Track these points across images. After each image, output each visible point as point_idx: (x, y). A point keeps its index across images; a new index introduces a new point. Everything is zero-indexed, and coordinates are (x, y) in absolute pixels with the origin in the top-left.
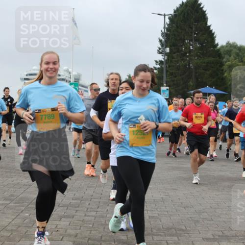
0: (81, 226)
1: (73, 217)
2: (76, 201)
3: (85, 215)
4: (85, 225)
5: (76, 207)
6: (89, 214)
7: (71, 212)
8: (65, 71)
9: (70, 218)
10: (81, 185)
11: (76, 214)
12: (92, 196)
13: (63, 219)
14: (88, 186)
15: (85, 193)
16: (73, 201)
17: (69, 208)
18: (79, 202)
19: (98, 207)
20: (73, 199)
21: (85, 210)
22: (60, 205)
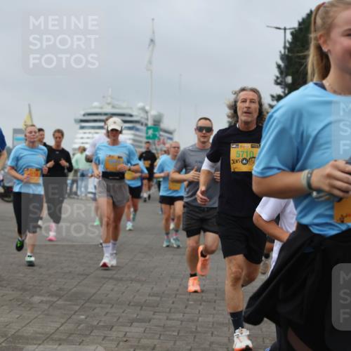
0: (161, 335)
1: (150, 321)
2: (154, 298)
3: (167, 319)
4: (167, 333)
5: (153, 307)
6: (174, 317)
7: (147, 313)
8: (139, 109)
9: (146, 322)
10: (161, 275)
11: (154, 317)
12: (177, 290)
13: (135, 324)
14: (171, 277)
15: (167, 286)
16: (150, 298)
17: (144, 308)
18: (158, 299)
19: (186, 307)
20: (149, 295)
21: (168, 310)
22: (131, 304)
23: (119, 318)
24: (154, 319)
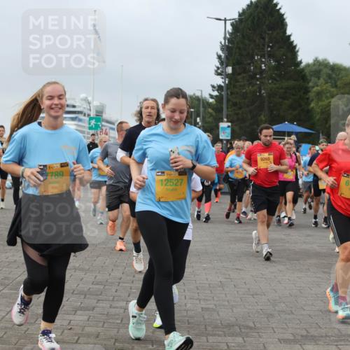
0: (104, 323)
1: (94, 308)
2: (97, 286)
3: (110, 307)
4: (110, 321)
5: (97, 295)
6: (117, 305)
7: (91, 302)
9: (89, 310)
10: (105, 263)
11: (98, 305)
12: (121, 279)
13: (79, 312)
14: (115, 265)
15: (110, 274)
16: (95, 286)
17: (87, 296)
18: (102, 287)
19: (129, 296)
20: (93, 283)
21: (111, 298)
22: (75, 292)
23: (64, 306)
24: (97, 307)
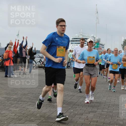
0: (100, 117)
1: (96, 112)
2: (98, 104)
3: (102, 111)
4: (102, 116)
5: (97, 107)
6: (104, 111)
7: (95, 109)
8: (92, 37)
9: (94, 112)
10: (100, 96)
11: (98, 110)
12: (106, 101)
13: (91, 113)
14: (104, 96)
15: (102, 100)
16: (96, 104)
17: (94, 107)
18: (99, 104)
19: (109, 107)
20: (96, 103)
21: (102, 108)
22: (89, 106)
23: (85, 111)
24: (97, 111)
